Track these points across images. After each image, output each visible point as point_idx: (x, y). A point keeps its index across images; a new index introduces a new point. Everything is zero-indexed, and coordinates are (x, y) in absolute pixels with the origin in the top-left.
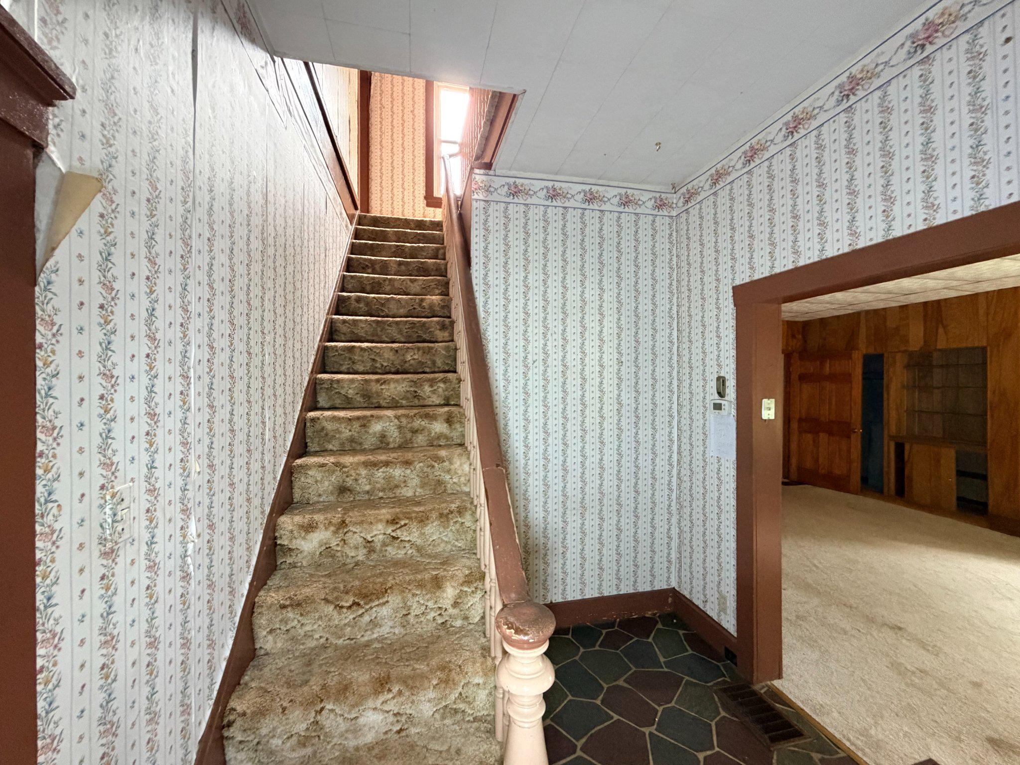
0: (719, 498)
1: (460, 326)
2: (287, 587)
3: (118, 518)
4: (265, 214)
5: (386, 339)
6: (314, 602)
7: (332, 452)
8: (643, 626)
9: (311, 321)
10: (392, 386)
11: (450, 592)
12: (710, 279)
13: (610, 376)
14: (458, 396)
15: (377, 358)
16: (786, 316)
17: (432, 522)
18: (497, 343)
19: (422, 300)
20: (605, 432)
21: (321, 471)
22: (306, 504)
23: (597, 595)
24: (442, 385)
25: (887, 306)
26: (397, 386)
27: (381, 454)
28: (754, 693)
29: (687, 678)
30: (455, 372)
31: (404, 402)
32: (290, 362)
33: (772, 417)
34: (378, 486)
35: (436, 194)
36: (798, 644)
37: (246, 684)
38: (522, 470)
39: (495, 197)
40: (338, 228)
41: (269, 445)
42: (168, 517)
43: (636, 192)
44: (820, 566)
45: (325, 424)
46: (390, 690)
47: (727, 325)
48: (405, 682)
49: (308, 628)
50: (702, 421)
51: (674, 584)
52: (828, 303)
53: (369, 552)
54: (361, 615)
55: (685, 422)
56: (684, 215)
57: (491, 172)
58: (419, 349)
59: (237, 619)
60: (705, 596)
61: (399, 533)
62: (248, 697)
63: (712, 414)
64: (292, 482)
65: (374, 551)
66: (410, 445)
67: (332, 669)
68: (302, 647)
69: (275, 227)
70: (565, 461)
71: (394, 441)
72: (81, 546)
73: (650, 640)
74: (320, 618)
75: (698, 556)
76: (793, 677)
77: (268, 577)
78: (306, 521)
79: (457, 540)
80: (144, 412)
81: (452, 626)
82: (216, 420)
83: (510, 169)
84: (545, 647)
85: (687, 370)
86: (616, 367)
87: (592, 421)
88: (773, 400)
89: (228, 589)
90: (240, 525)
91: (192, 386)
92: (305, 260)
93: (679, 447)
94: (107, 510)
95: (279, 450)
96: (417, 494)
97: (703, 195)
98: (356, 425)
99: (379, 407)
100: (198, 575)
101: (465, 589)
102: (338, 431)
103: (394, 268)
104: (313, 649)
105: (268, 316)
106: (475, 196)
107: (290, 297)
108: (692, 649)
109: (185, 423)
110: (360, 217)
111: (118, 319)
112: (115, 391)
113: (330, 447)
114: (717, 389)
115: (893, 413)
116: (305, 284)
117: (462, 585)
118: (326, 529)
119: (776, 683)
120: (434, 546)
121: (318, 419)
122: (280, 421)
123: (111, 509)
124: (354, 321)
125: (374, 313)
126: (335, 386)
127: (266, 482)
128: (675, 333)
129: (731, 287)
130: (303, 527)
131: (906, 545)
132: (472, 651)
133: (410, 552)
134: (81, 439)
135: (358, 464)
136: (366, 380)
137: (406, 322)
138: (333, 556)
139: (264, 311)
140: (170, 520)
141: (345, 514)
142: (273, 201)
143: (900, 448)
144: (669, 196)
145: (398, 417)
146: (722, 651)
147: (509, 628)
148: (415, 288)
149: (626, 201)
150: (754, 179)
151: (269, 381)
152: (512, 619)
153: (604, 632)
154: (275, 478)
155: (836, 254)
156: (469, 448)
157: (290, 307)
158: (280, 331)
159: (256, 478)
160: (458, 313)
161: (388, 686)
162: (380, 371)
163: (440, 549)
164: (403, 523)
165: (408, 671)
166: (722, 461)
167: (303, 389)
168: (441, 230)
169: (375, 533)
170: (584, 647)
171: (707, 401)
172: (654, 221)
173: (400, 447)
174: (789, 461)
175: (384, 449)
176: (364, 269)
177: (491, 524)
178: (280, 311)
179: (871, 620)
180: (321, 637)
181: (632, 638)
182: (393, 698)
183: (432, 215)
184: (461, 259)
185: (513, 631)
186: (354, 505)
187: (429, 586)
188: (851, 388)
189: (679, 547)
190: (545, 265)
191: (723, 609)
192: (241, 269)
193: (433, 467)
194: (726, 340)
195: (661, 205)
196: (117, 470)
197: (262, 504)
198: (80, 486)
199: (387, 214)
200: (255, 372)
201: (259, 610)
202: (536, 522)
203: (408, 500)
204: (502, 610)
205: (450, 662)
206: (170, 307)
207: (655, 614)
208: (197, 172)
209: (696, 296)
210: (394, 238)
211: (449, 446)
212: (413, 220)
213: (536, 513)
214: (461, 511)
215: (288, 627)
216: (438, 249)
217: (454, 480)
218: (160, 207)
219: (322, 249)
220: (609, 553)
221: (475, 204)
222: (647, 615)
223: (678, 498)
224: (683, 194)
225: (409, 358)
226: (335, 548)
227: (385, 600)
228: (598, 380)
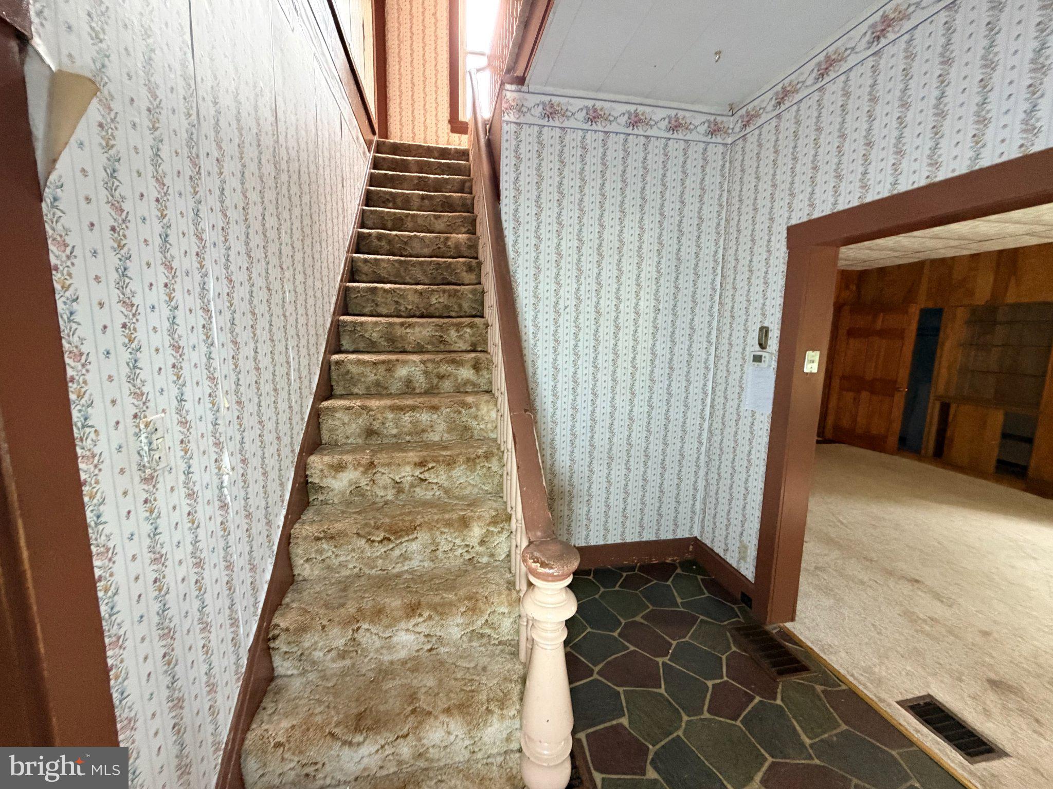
0: (750, 452)
1: (488, 268)
2: (321, 521)
3: (154, 446)
4: (276, 134)
5: (410, 281)
6: (347, 535)
7: (357, 396)
8: (664, 571)
9: (331, 259)
10: (417, 329)
11: (476, 531)
12: (763, 218)
13: (646, 324)
14: (485, 342)
15: (401, 301)
16: (842, 264)
17: (459, 466)
18: (526, 287)
19: (447, 239)
20: (637, 383)
21: (348, 414)
22: (334, 446)
23: (619, 541)
24: (468, 330)
25: (957, 254)
26: (422, 330)
27: (407, 399)
28: (767, 633)
29: (701, 617)
30: (482, 317)
31: (430, 347)
32: (311, 301)
33: (815, 370)
34: (405, 430)
35: (461, 118)
36: (814, 592)
37: (288, 605)
38: (549, 419)
39: (528, 119)
40: (355, 155)
41: (295, 386)
42: (202, 449)
43: (687, 114)
44: (845, 521)
45: (350, 367)
46: (420, 615)
47: (776, 270)
48: (435, 609)
49: (342, 558)
50: (739, 374)
51: (696, 533)
52: (892, 250)
53: (398, 492)
54: (392, 549)
55: (722, 374)
56: (740, 143)
57: (524, 88)
58: (444, 291)
59: (275, 548)
60: (726, 545)
61: (426, 475)
62: (289, 616)
63: (750, 367)
64: (319, 423)
65: (403, 492)
66: (436, 391)
67: (367, 595)
68: (337, 575)
69: (287, 149)
70: (593, 412)
71: (420, 387)
72: (122, 471)
73: (669, 583)
74: (353, 550)
75: (723, 508)
76: (806, 620)
77: (302, 512)
78: (335, 461)
79: (484, 484)
80: (168, 344)
81: (479, 562)
82: (241, 357)
83: (546, 84)
84: (569, 580)
85: (729, 320)
86: (653, 315)
87: (623, 371)
88: (818, 353)
89: (264, 521)
90: (271, 462)
91: (214, 320)
92: (321, 190)
93: (713, 400)
94: (143, 438)
95: (306, 392)
96: (444, 439)
97: (764, 118)
98: (382, 369)
99: (404, 352)
100: (235, 506)
101: (492, 529)
102: (362, 374)
103: (416, 202)
104: (347, 577)
105: (287, 250)
106: (506, 118)
107: (307, 230)
108: (709, 592)
109: (210, 358)
110: (378, 144)
111: (132, 243)
112: (137, 320)
113: (356, 390)
114: (759, 340)
115: (944, 371)
116: (323, 217)
117: (489, 525)
118: (356, 469)
119: (789, 625)
120: (461, 488)
121: (343, 361)
122: (304, 362)
123: (147, 437)
124: (376, 260)
125: (396, 251)
126: (359, 329)
127: (294, 422)
128: (719, 279)
129: (785, 227)
130: (332, 466)
131: (935, 505)
132: (497, 584)
133: (437, 493)
134: (109, 367)
135: (384, 408)
136: (390, 324)
137: (431, 262)
138: (363, 495)
139: (281, 244)
140: (204, 452)
141: (373, 455)
142: (283, 119)
143: (945, 409)
144: (725, 119)
145: (423, 362)
146: (739, 596)
147: (534, 562)
148: (440, 225)
149: (675, 126)
150: (826, 97)
151: (292, 320)
152: (537, 554)
153: (625, 574)
154: (302, 419)
155: (910, 188)
156: (496, 395)
157: (308, 242)
158: (299, 268)
159: (283, 417)
160: (486, 254)
161: (419, 611)
162: (403, 314)
163: (468, 492)
164: (430, 466)
165: (437, 599)
166: (757, 415)
167: (326, 331)
168: (467, 160)
169: (403, 474)
170: (605, 587)
171: (747, 353)
172: (705, 150)
173: (426, 393)
174: (825, 418)
175: (410, 394)
176: (384, 204)
177: (518, 467)
178: (298, 245)
179: (890, 573)
180: (355, 567)
181: (651, 581)
182: (424, 621)
183: (458, 142)
184: (489, 190)
185: (538, 565)
186: (382, 448)
187: (456, 525)
188: (903, 345)
189: (705, 499)
190: (581, 200)
191: (743, 558)
192: (254, 196)
193: (460, 412)
194: (775, 287)
195: (715, 130)
196: (147, 400)
197: (292, 444)
198: (114, 414)
199: (407, 141)
200: (277, 310)
201: (295, 541)
202: (563, 471)
203: (435, 444)
204: (528, 546)
205: (477, 593)
206: (184, 234)
207: (674, 561)
208: (199, 79)
209: (745, 239)
210: (414, 168)
211: (477, 393)
212: (436, 148)
213: (563, 459)
214: (488, 456)
215: (323, 557)
216: (464, 182)
217: (481, 426)
218: (163, 118)
219: (339, 179)
220: (634, 502)
221: (505, 128)
222: (668, 561)
223: (708, 451)
224: (742, 117)
225: (434, 301)
226: (365, 488)
227: (414, 536)
228: (633, 328)
